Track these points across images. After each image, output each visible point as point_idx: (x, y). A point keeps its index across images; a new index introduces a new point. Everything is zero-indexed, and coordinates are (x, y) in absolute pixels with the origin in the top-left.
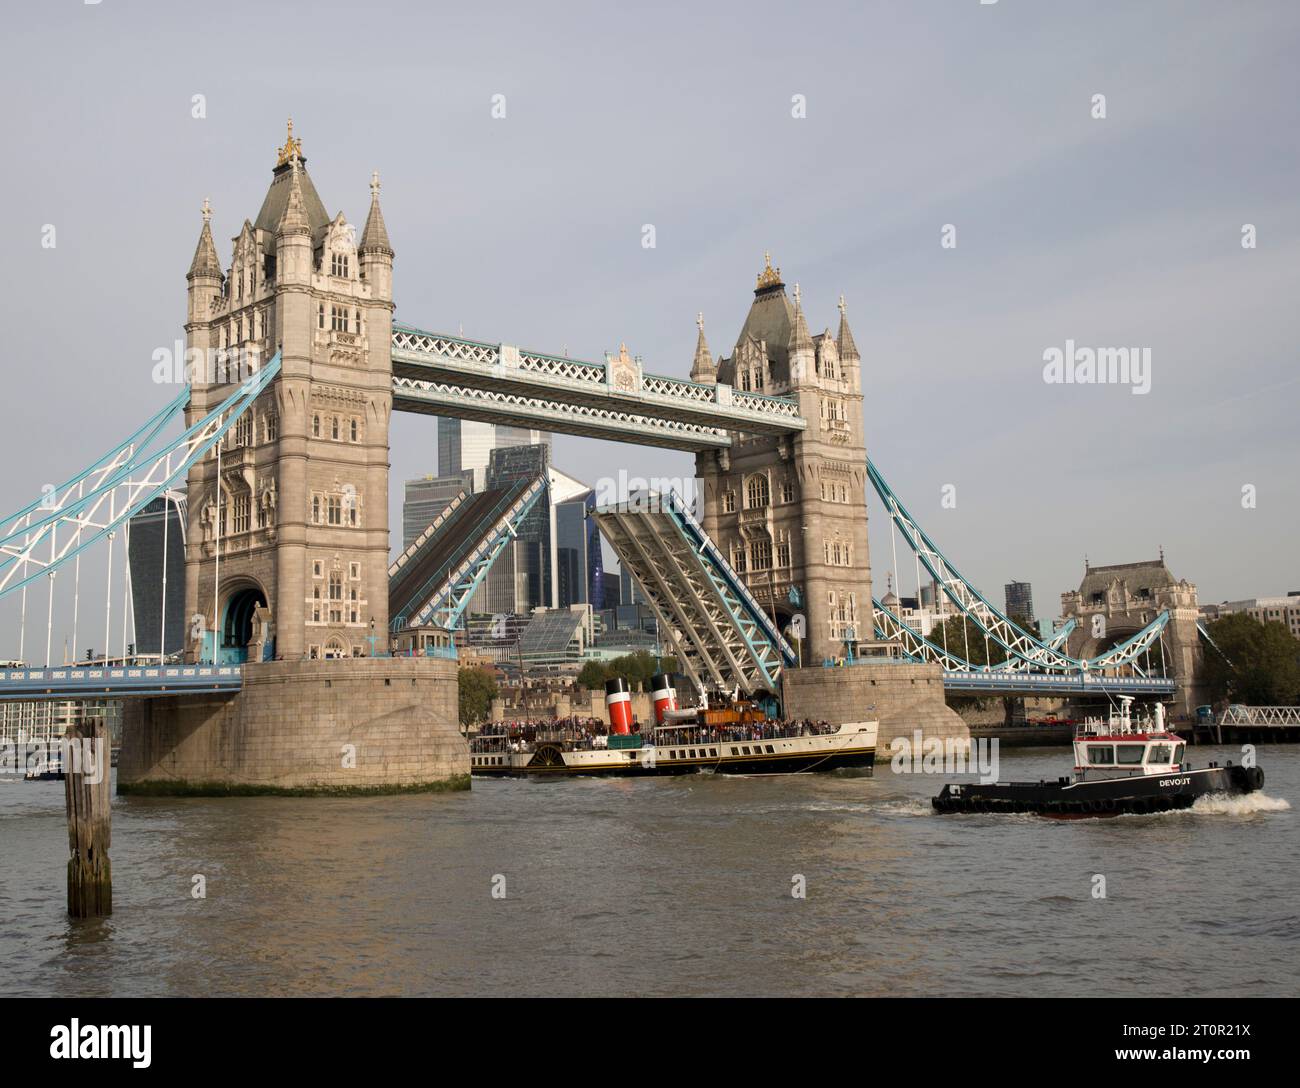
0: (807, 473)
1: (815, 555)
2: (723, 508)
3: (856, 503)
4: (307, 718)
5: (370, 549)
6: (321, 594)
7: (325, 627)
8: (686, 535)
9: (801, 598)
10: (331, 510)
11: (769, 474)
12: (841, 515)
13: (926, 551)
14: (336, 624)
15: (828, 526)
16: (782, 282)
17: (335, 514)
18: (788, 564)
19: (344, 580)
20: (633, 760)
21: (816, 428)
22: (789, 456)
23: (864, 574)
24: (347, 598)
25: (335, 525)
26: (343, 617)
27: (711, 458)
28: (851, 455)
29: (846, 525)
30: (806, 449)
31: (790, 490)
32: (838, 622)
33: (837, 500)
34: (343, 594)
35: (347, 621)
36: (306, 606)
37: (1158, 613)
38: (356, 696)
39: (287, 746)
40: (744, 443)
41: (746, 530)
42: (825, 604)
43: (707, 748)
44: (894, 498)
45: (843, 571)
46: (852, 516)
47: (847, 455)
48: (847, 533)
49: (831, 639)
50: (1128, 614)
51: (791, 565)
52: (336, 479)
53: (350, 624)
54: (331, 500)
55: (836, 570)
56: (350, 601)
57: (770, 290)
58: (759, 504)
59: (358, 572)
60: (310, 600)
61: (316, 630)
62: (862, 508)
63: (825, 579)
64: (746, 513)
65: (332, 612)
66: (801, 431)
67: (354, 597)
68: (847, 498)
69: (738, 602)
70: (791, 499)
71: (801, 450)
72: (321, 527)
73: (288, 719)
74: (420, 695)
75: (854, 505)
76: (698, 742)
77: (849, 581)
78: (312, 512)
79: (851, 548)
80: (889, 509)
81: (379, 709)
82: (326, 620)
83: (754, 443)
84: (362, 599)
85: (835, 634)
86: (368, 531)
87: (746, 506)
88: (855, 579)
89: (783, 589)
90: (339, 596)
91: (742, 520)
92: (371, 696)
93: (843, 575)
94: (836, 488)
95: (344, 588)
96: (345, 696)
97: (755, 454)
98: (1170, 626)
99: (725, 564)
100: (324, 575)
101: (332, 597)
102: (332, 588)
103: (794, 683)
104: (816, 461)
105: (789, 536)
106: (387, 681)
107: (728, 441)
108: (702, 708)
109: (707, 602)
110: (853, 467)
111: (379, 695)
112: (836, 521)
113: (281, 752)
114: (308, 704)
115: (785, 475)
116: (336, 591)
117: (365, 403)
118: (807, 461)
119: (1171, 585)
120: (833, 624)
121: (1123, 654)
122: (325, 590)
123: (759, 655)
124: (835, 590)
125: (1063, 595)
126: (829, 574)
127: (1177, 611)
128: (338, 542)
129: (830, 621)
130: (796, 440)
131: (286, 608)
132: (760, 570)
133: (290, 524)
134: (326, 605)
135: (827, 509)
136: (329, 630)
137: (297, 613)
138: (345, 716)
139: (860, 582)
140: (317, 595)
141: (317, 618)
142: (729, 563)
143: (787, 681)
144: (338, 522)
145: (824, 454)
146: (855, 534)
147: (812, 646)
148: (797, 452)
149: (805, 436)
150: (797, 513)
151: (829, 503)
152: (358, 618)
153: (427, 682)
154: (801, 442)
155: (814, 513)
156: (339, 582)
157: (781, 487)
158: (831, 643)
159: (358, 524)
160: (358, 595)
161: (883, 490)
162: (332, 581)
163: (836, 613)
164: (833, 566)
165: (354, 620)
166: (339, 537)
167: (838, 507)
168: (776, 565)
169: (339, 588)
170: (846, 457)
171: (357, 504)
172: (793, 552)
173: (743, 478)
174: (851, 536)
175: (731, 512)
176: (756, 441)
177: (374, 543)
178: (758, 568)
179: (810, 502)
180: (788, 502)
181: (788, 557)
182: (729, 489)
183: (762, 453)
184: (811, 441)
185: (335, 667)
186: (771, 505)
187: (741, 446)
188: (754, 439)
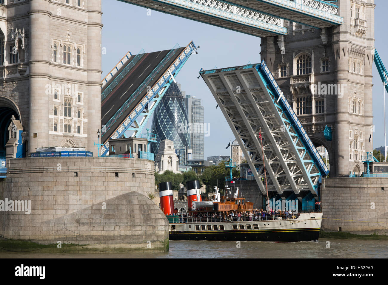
0: (341, 53)
1: (343, 106)
3: (367, 74)
4: (60, 198)
5: (89, 83)
6: (59, 113)
7: (60, 136)
8: (269, 91)
9: (331, 133)
10: (65, 54)
11: (313, 53)
12: (358, 81)
14: (67, 134)
15: (351, 88)
17: (67, 57)
18: (323, 111)
19: (74, 104)
20: (173, 230)
21: (348, 25)
22: (328, 43)
23: (370, 121)
24: (75, 116)
25: (67, 65)
26: (72, 130)
27: (272, 42)
28: (366, 43)
29: (360, 88)
30: (342, 37)
31: (327, 64)
32: (353, 150)
33: (356, 72)
34: (73, 114)
35: (75, 132)
36: (50, 120)
38: (95, 184)
39: (45, 217)
40: (296, 32)
41: (295, 89)
42: (348, 138)
43: (218, 225)
45: (357, 118)
46: (364, 82)
47: (364, 43)
48: (361, 93)
49: (350, 160)
51: (325, 113)
52: (68, 33)
53: (76, 135)
54: (65, 47)
55: (354, 117)
56: (76, 119)
58: (301, 73)
59: (82, 99)
60: (52, 116)
61: (55, 137)
63: (349, 122)
64: (295, 78)
65: (65, 126)
66: (339, 25)
67: (79, 117)
68: (362, 71)
69: (296, 135)
70: (327, 70)
71: (338, 37)
72: (58, 66)
73: (46, 198)
74: (137, 185)
75: (365, 76)
76: (213, 221)
77: (360, 125)
78: (53, 55)
79: (362, 103)
80: (383, 80)
81: (111, 193)
82: (61, 130)
83: (303, 33)
84: (84, 118)
85: (352, 157)
86: (88, 71)
87: (295, 73)
88: (363, 123)
89: (318, 127)
90: (70, 116)
91: (292, 82)
92: (106, 184)
93: (356, 119)
94: (356, 64)
95: (73, 109)
96: (88, 183)
97: (303, 40)
99: (290, 110)
100: (60, 100)
101: (65, 115)
102: (66, 108)
103: (328, 187)
104: (348, 46)
106: (117, 174)
107: (284, 31)
108: (216, 201)
110: (367, 51)
111: (111, 184)
112: (355, 85)
113: (40, 221)
114: (61, 188)
115: (324, 54)
116: (68, 112)
118: (342, 45)
120: (351, 151)
122: (61, 110)
123: (307, 168)
124: (353, 129)
126: (350, 119)
128: (70, 77)
129: (349, 149)
130: (335, 31)
131: (36, 121)
132: (303, 115)
133: (39, 61)
134: (61, 121)
135: (351, 77)
136: (63, 138)
137: (44, 125)
138: (88, 197)
139: (367, 125)
140: (56, 113)
141: (56, 129)
142: (293, 109)
143: (324, 185)
144: (69, 63)
145: (353, 42)
146: (365, 95)
147: (339, 164)
148: (335, 39)
149: (342, 29)
150: (332, 79)
151: (352, 73)
152: (82, 130)
153: (141, 176)
154: (338, 33)
155: (344, 79)
156: (70, 105)
157: (321, 61)
158: (350, 163)
159: (82, 66)
160: (82, 115)
161: (380, 68)
162: (66, 105)
163: (353, 144)
164: (352, 114)
165: (79, 132)
166: (70, 74)
167: (356, 76)
168: (314, 113)
169: (70, 109)
170: (363, 45)
171: (81, 52)
172: (327, 104)
173: (294, 55)
174: (362, 95)
175: (283, 77)
176: (305, 31)
177: (92, 80)
178: (301, 113)
179: (342, 72)
180: (326, 72)
181: (323, 107)
182: (283, 62)
183: (309, 39)
184: (346, 32)
185: (81, 163)
186: (313, 73)
187: (294, 34)
188: (303, 30)
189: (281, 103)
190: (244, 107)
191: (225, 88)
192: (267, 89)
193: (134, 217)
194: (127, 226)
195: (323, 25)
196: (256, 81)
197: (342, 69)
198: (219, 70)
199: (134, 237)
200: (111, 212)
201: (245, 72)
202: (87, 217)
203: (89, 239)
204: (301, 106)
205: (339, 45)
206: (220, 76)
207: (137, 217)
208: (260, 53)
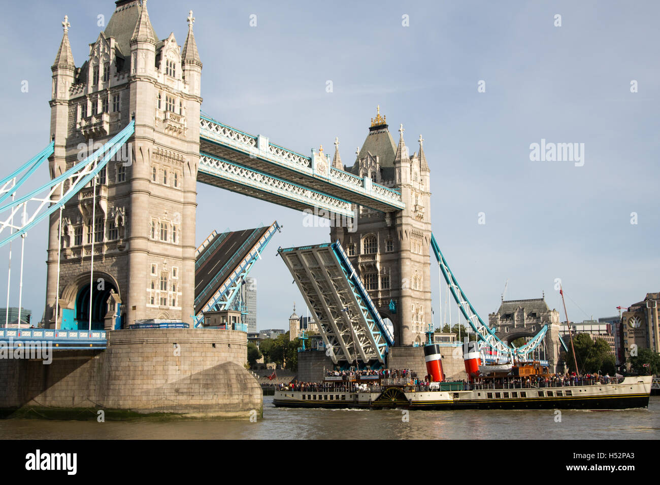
0: (404, 235)
1: (407, 283)
2: (348, 254)
3: (425, 254)
4: (160, 368)
5: (184, 259)
6: (155, 287)
7: (157, 309)
8: (343, 268)
9: (395, 307)
10: (162, 230)
11: (378, 234)
12: (418, 260)
13: (453, 284)
14: (163, 306)
15: (413, 266)
16: (387, 124)
17: (164, 234)
18: (388, 287)
19: (169, 278)
21: (409, 210)
22: (392, 225)
23: (428, 296)
24: (170, 290)
25: (164, 241)
26: (168, 303)
28: (424, 227)
29: (420, 266)
30: (404, 220)
31: (391, 244)
32: (415, 322)
33: (416, 252)
34: (168, 287)
35: (170, 305)
36: (148, 293)
37: (542, 326)
38: (194, 354)
39: (145, 387)
40: (363, 216)
41: (362, 267)
42: (410, 311)
44: (441, 254)
45: (418, 293)
46: (423, 262)
47: (422, 226)
48: (421, 271)
49: (413, 332)
50: (525, 326)
51: (390, 288)
52: (165, 211)
53: (171, 308)
54: (162, 224)
55: (415, 292)
56: (171, 292)
57: (378, 128)
58: (368, 253)
59: (177, 273)
60: (150, 290)
61: (152, 310)
62: (428, 258)
63: (411, 297)
64: (362, 256)
65: (161, 299)
66: (402, 210)
67: (174, 290)
68: (421, 251)
69: (366, 308)
70: (392, 250)
71: (401, 221)
72: (156, 242)
73: (146, 368)
75: (424, 256)
77: (421, 299)
78: (151, 231)
79: (422, 280)
80: (438, 260)
81: (208, 363)
82: (158, 303)
83: (369, 216)
84: (179, 291)
85: (414, 329)
86: (183, 247)
87: (362, 252)
88: (423, 298)
89: (384, 301)
90: (165, 289)
91: (360, 260)
92: (203, 354)
93: (418, 295)
94: (416, 245)
95: (168, 283)
96: (186, 354)
97: (369, 223)
100: (157, 274)
101: (162, 289)
102: (162, 282)
103: (394, 356)
104: (409, 229)
105: (390, 271)
106: (214, 345)
107: (352, 214)
110: (425, 234)
111: (209, 354)
112: (416, 264)
113: (140, 391)
114: (160, 359)
115: (389, 236)
116: (164, 286)
117: (183, 162)
118: (404, 228)
119: (550, 311)
120: (413, 323)
122: (158, 284)
123: (375, 339)
124: (414, 303)
125: (490, 315)
126: (412, 294)
127: (552, 325)
128: (166, 253)
129: (412, 321)
130: (398, 215)
131: (135, 294)
133: (139, 238)
134: (158, 294)
135: (413, 257)
136: (159, 311)
137: (142, 298)
138: (186, 367)
139: (426, 300)
140: (153, 287)
141: (152, 303)
143: (391, 354)
144: (166, 240)
145: (414, 225)
146: (424, 272)
147: (403, 335)
148: (398, 222)
149: (404, 213)
150: (396, 258)
151: (413, 253)
152: (176, 303)
153: (236, 346)
154: (401, 217)
155: (407, 258)
156: (165, 279)
157: (385, 242)
158: (412, 334)
159: (177, 242)
160: (177, 289)
161: (436, 249)
162: (162, 279)
163: (415, 316)
164: (414, 290)
165: (174, 305)
166: (166, 250)
167: (416, 256)
168: (380, 288)
169: (166, 283)
170: (421, 228)
171: (177, 229)
172: (392, 281)
173: (361, 236)
174: (422, 273)
175: (352, 256)
176: (371, 215)
177: (187, 255)
179: (405, 252)
180: (390, 251)
181: (388, 283)
182: (351, 242)
183: (374, 222)
184: (408, 216)
185: (180, 334)
186: (379, 252)
187: (361, 217)
188: (369, 213)
189: (353, 279)
190: (318, 283)
191: (302, 265)
192: (341, 266)
193: (231, 386)
194: (225, 395)
195: (387, 210)
196: (330, 258)
197: (405, 249)
198: (297, 249)
199: (232, 406)
200: (209, 382)
201: (321, 250)
202: (186, 387)
203: (188, 408)
204: (368, 282)
205: (402, 228)
206: (298, 254)
207: (234, 386)
208: (330, 234)
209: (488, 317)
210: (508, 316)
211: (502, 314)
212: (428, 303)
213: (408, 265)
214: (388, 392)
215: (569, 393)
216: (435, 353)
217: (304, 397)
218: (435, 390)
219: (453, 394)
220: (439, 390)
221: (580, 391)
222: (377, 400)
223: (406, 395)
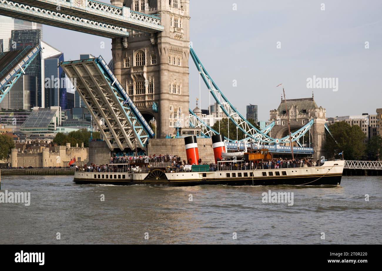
0: (163, 51)
1: (165, 89)
2: (124, 65)
3: (184, 66)
8: (106, 77)
9: (157, 107)
11: (146, 50)
12: (177, 71)
13: (214, 89)
15: (171, 76)
21: (168, 31)
22: (155, 43)
23: (186, 98)
27: (119, 41)
28: (183, 44)
29: (179, 76)
30: (163, 40)
31: (155, 58)
32: (173, 119)
33: (176, 65)
37: (309, 120)
40: (135, 35)
41: (134, 76)
42: (168, 111)
44: (201, 64)
45: (177, 96)
46: (182, 72)
47: (181, 44)
48: (180, 79)
49: (170, 126)
50: (297, 120)
51: (154, 93)
55: (174, 96)
58: (139, 65)
62: (187, 69)
63: (169, 100)
64: (134, 68)
66: (161, 32)
68: (180, 64)
69: (128, 108)
70: (155, 63)
71: (161, 40)
75: (184, 67)
77: (179, 101)
79: (181, 86)
80: (199, 70)
83: (140, 36)
85: (172, 124)
87: (135, 65)
88: (182, 100)
89: (150, 103)
91: (132, 71)
93: (177, 98)
94: (176, 59)
97: (139, 41)
98: (314, 126)
99: (123, 91)
103: (153, 145)
104: (167, 46)
105: (154, 80)
107: (127, 34)
109: (114, 108)
110: (184, 50)
112: (175, 74)
115: (153, 52)
118: (163, 46)
119: (316, 108)
120: (171, 120)
121: (294, 137)
123: (138, 132)
124: (173, 105)
125: (271, 111)
126: (171, 98)
127: (317, 120)
129: (170, 119)
130: (159, 36)
132: (140, 94)
135: (171, 68)
139: (184, 102)
142: (126, 91)
143: (150, 144)
145: (171, 43)
146: (183, 80)
147: (162, 129)
148: (159, 41)
149: (163, 34)
150: (157, 69)
151: (173, 65)
154: (161, 37)
155: (165, 70)
157: (151, 57)
158: (170, 128)
161: (196, 61)
163: (173, 115)
164: (172, 94)
167: (176, 67)
168: (147, 93)
170: (181, 45)
172: (155, 87)
173: (134, 52)
174: (181, 81)
175: (127, 67)
176: (140, 35)
178: (139, 93)
179: (164, 65)
181: (153, 89)
182: (127, 56)
183: (143, 41)
184: (166, 37)
186: (146, 65)
187: (133, 37)
188: (139, 34)
189: (115, 86)
190: (92, 89)
191: (78, 75)
196: (96, 70)
197: (164, 62)
198: (72, 62)
201: (88, 63)
205: (161, 46)
206: (73, 66)
208: (112, 50)
209: (270, 113)
210: (284, 112)
211: (281, 111)
212: (186, 104)
213: (165, 75)
214: (154, 172)
215: (284, 173)
216: (192, 143)
217: (95, 176)
218: (188, 171)
219: (202, 174)
220: (191, 171)
221: (293, 172)
222: (145, 179)
223: (167, 175)
